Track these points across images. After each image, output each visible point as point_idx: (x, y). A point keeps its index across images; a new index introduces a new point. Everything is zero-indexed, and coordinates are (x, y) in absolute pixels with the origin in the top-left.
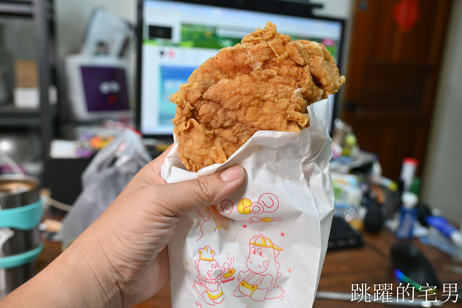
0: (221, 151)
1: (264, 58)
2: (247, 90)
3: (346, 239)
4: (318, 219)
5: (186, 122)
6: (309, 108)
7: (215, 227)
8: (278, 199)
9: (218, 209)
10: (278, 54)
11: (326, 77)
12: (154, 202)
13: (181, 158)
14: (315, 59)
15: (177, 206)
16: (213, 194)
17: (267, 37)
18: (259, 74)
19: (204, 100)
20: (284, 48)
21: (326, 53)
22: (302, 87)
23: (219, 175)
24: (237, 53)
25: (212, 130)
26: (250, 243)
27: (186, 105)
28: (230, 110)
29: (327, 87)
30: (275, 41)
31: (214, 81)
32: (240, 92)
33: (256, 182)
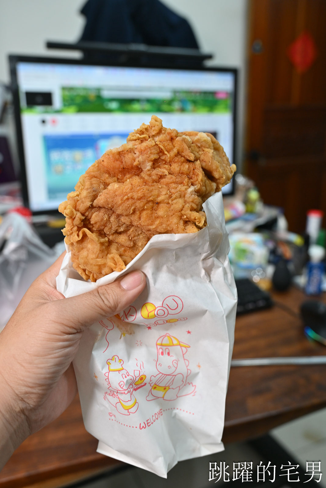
0: (119, 259)
1: (153, 157)
2: (139, 194)
3: (255, 302)
4: (224, 315)
5: (78, 232)
6: (204, 205)
7: (120, 335)
8: (182, 301)
9: (122, 316)
10: (167, 151)
11: (218, 170)
12: (55, 322)
13: (77, 269)
14: (205, 152)
15: (79, 322)
16: (115, 305)
17: (154, 133)
18: (149, 175)
19: (95, 207)
20: (172, 144)
21: (215, 142)
22: (195, 185)
23: (119, 283)
24: (124, 154)
25: (106, 237)
26: (157, 345)
27: (77, 216)
28: (123, 215)
29: (219, 180)
30: (161, 137)
31: (103, 187)
32: (132, 197)
33: (158, 285)
